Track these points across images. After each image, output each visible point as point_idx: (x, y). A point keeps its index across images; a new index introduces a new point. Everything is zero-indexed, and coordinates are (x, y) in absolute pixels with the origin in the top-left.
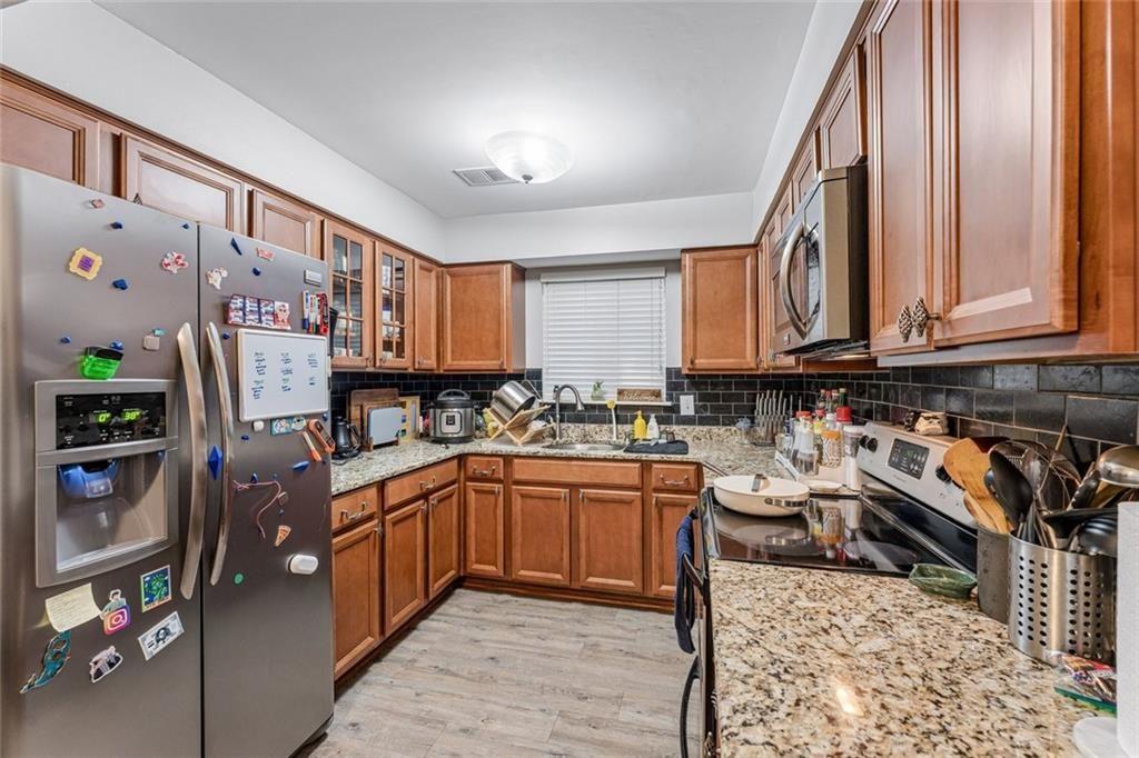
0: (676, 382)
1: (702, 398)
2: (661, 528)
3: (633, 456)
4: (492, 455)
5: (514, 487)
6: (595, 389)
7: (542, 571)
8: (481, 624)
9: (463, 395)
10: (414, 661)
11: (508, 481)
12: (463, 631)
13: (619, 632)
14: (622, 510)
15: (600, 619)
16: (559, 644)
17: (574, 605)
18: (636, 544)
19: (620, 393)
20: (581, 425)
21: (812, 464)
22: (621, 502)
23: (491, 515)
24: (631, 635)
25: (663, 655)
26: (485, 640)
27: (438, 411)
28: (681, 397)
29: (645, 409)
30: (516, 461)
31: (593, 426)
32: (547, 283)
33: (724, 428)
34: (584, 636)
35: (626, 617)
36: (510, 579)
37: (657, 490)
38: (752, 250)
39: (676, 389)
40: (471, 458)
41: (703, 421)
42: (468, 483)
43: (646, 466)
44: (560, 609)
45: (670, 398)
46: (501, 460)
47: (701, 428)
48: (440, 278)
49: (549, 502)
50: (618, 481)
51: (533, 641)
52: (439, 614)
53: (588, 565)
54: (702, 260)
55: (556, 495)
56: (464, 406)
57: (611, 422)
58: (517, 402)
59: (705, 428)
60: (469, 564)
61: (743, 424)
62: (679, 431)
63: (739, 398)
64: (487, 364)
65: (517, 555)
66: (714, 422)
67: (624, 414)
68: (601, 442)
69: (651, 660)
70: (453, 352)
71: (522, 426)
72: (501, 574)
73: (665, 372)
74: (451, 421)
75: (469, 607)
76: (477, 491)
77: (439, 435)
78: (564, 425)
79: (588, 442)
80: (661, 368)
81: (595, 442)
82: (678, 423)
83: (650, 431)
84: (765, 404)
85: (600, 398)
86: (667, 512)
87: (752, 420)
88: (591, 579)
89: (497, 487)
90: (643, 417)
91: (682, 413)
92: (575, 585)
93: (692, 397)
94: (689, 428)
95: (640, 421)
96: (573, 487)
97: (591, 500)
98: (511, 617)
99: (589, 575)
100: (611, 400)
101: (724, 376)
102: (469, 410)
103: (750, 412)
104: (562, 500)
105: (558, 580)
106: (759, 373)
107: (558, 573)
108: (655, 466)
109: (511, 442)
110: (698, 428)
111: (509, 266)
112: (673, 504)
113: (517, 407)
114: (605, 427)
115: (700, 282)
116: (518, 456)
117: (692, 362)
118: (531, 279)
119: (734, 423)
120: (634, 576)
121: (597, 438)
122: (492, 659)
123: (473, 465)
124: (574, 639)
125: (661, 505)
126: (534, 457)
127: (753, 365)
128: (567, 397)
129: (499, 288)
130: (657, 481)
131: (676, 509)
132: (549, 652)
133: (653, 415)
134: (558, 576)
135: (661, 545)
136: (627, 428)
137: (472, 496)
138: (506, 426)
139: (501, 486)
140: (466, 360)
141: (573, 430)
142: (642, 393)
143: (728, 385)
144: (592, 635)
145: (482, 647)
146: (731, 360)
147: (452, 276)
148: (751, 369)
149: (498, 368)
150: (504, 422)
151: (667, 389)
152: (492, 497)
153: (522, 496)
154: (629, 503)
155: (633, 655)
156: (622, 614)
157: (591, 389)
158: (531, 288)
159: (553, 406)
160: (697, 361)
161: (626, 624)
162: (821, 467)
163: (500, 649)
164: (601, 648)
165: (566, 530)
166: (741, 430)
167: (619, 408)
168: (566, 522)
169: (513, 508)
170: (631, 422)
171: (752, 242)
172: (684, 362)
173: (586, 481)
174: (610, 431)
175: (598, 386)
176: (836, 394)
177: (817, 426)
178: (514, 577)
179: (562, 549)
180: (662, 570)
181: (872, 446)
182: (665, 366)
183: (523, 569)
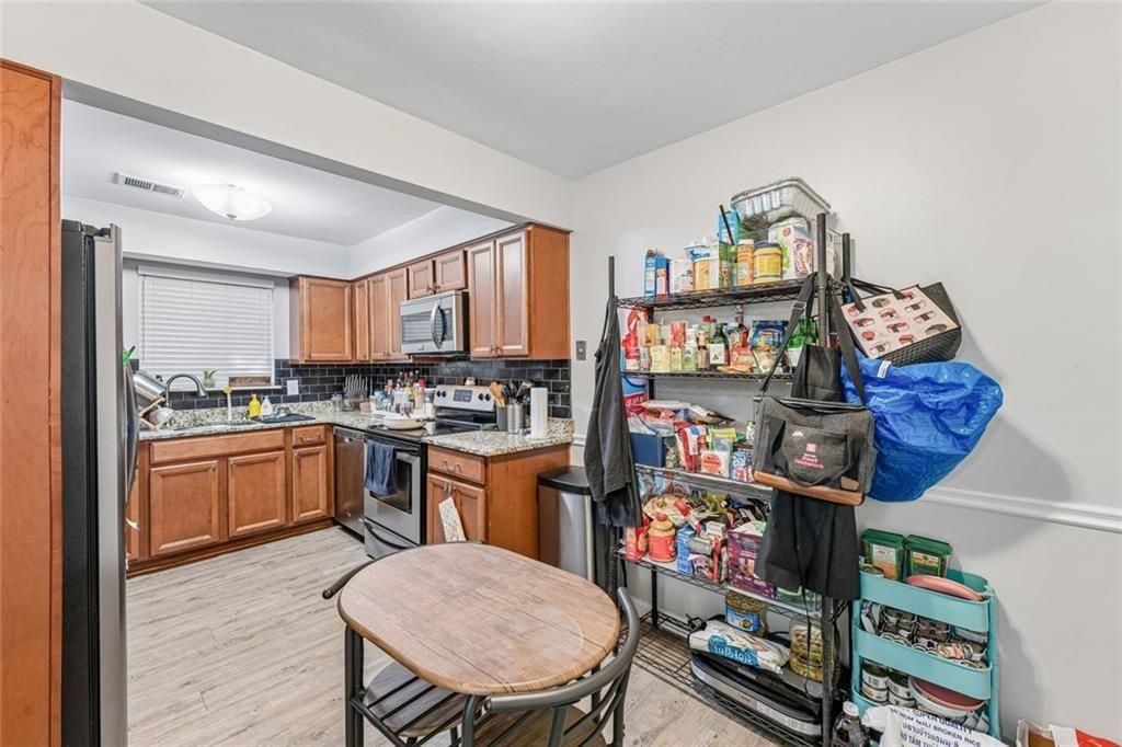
0: (284, 369)
1: (304, 381)
2: (300, 474)
3: (278, 424)
5: (153, 469)
6: (206, 378)
7: (188, 537)
11: (145, 465)
13: (279, 552)
14: (268, 467)
16: (242, 572)
17: (221, 557)
18: (280, 490)
19: (232, 380)
20: (191, 411)
22: (268, 461)
24: (290, 550)
28: (288, 382)
29: (257, 392)
30: (155, 444)
31: (204, 410)
32: (145, 276)
33: (320, 403)
34: (255, 563)
36: (146, 559)
37: (296, 447)
38: (349, 284)
39: (283, 376)
41: (305, 399)
43: (288, 431)
45: (278, 382)
47: (304, 403)
49: (194, 475)
50: (265, 445)
53: (237, 517)
54: (315, 285)
55: (205, 467)
57: (226, 405)
58: (153, 392)
59: (308, 404)
61: (336, 398)
62: (295, 408)
63: (331, 380)
65: (156, 533)
66: (313, 398)
67: (242, 398)
68: (217, 423)
69: (316, 552)
72: (138, 557)
73: (273, 362)
80: (270, 360)
82: (285, 402)
83: (266, 409)
84: (353, 384)
85: (212, 386)
87: (343, 395)
88: (240, 529)
90: (258, 399)
91: (289, 394)
92: (225, 540)
93: (297, 381)
94: (295, 405)
95: (254, 402)
96: (223, 457)
97: (239, 465)
98: (172, 581)
99: (237, 527)
100: (221, 384)
101: (321, 366)
103: (340, 389)
104: (211, 471)
105: (208, 540)
106: (353, 363)
107: (206, 534)
108: (294, 430)
109: (147, 429)
112: (309, 455)
114: (218, 410)
115: (314, 299)
116: (157, 440)
117: (310, 356)
119: (329, 397)
120: (279, 514)
121: (209, 420)
122: (193, 599)
124: (249, 567)
125: (302, 456)
127: (349, 358)
128: (185, 385)
130: (297, 440)
131: (311, 458)
132: (239, 578)
133: (267, 397)
134: (207, 537)
135: (300, 486)
136: (241, 409)
141: (184, 417)
142: (253, 379)
143: (323, 372)
144: (261, 560)
146: (334, 355)
148: (348, 361)
151: (276, 375)
153: (163, 476)
154: (274, 460)
155: (304, 555)
160: (312, 355)
161: (280, 548)
163: (191, 594)
164: (278, 561)
165: (215, 495)
166: (334, 402)
167: (234, 393)
168: (215, 488)
169: (153, 490)
170: (246, 403)
171: (350, 279)
172: (302, 355)
173: (234, 450)
174: (225, 413)
175: (208, 376)
176: (411, 374)
177: (407, 391)
178: (153, 553)
179: (210, 513)
180: (301, 503)
181: (444, 394)
182: (273, 357)
183: (164, 543)
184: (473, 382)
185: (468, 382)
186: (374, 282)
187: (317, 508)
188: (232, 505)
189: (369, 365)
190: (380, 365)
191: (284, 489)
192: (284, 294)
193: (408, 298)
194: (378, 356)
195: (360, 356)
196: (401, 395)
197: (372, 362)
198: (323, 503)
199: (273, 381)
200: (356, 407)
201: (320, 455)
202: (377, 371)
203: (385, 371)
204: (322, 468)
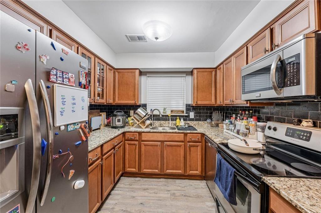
0: (189, 108)
1: (196, 113)
2: (190, 154)
3: (182, 131)
4: (134, 132)
5: (142, 142)
6: (164, 110)
7: (151, 169)
8: (133, 190)
9: (122, 112)
10: (113, 208)
11: (140, 140)
12: (128, 194)
13: (179, 188)
14: (178, 149)
15: (172, 184)
16: (163, 195)
17: (162, 180)
18: (182, 159)
19: (172, 111)
20: (159, 121)
21: (247, 134)
22: (178, 146)
23: (134, 152)
24: (183, 189)
25: (196, 195)
26: (136, 196)
27: (114, 118)
28: (190, 113)
29: (179, 116)
30: (143, 134)
31: (163, 122)
32: (149, 77)
33: (202, 122)
34: (169, 191)
35: (180, 182)
36: (140, 173)
37: (189, 142)
38: (215, 70)
39: (188, 110)
40: (127, 133)
41: (196, 120)
42: (126, 142)
43: (186, 134)
44: (157, 181)
45: (187, 113)
46: (137, 134)
47: (196, 122)
48: (114, 73)
49: (154, 147)
50: (177, 139)
51: (153, 195)
52: (118, 188)
53: (167, 166)
54: (200, 72)
55: (157, 144)
56: (123, 116)
57: (169, 120)
58: (143, 115)
59: (197, 122)
60: (126, 169)
61: (209, 121)
62: (192, 123)
63: (207, 113)
64: (131, 102)
65: (143, 164)
66: (199, 120)
67: (174, 118)
68: (166, 127)
69: (193, 197)
70: (118, 98)
71: (144, 122)
72: (138, 171)
73: (185, 105)
74: (119, 121)
75: (127, 184)
76: (129, 144)
77: (114, 125)
78: (154, 121)
79: (162, 127)
80: (184, 104)
81: (164, 127)
82: (189, 120)
83: (181, 123)
84: (216, 115)
85: (165, 113)
86: (192, 149)
87: (211, 119)
88: (168, 171)
89: (136, 143)
91: (190, 117)
92: (162, 173)
93: (193, 113)
94: (193, 122)
95: (178, 120)
96: (162, 142)
97: (168, 146)
98: (143, 186)
99: (167, 169)
100: (169, 113)
101: (203, 107)
102: (124, 117)
103: (210, 117)
104: (159, 146)
105: (157, 172)
106: (216, 106)
107: (157, 170)
108: (188, 134)
109: (141, 127)
110: (195, 122)
111: (138, 70)
112: (194, 146)
113: (143, 116)
114: (167, 122)
115: (199, 78)
116: (143, 132)
117: (197, 102)
118: (144, 75)
119: (206, 120)
120: (182, 169)
121: (164, 125)
122: (141, 204)
123: (127, 135)
124: (166, 192)
125: (190, 146)
126: (149, 132)
127: (214, 103)
128: (156, 113)
129: (135, 77)
130: (189, 139)
131: (195, 148)
132: (160, 199)
133: (182, 118)
134: (157, 171)
135: (190, 159)
136: (174, 122)
137: (127, 146)
138: (139, 123)
139: (138, 142)
140: (123, 100)
141: (157, 123)
142: (178, 111)
143: (204, 109)
144: (172, 190)
145: (137, 199)
146: (208, 102)
147: (118, 72)
148: (214, 105)
149: (134, 103)
150: (139, 121)
151: (186, 110)
152: (134, 146)
153: (145, 145)
154: (180, 146)
155: (187, 196)
156: (178, 181)
157: (163, 110)
158: (143, 78)
159: (151, 115)
160: (198, 102)
161: (180, 185)
162: (249, 135)
163: (143, 199)
164: (177, 195)
165: (160, 156)
166: (208, 123)
167: (172, 116)
168: (159, 153)
169: (142, 149)
170: (176, 120)
171: (215, 67)
172: (194, 102)
173: (166, 140)
174: (169, 123)
175: (165, 109)
176: (247, 112)
177: (244, 122)
178: (142, 172)
179: (158, 162)
180: (190, 166)
181: (275, 129)
182: (185, 103)
183: (145, 169)
184: (310, 124)
185: (304, 123)
186: (226, 64)
187: (197, 171)
188: (165, 161)
189: (224, 107)
190: (229, 107)
191: (183, 159)
192: (189, 78)
193: (247, 63)
194: (227, 102)
195: (218, 103)
196: (241, 124)
197: (224, 105)
198: (199, 168)
199: (185, 112)
200: (217, 125)
201: (199, 147)
202: (228, 110)
203: (232, 110)
204: (199, 153)
